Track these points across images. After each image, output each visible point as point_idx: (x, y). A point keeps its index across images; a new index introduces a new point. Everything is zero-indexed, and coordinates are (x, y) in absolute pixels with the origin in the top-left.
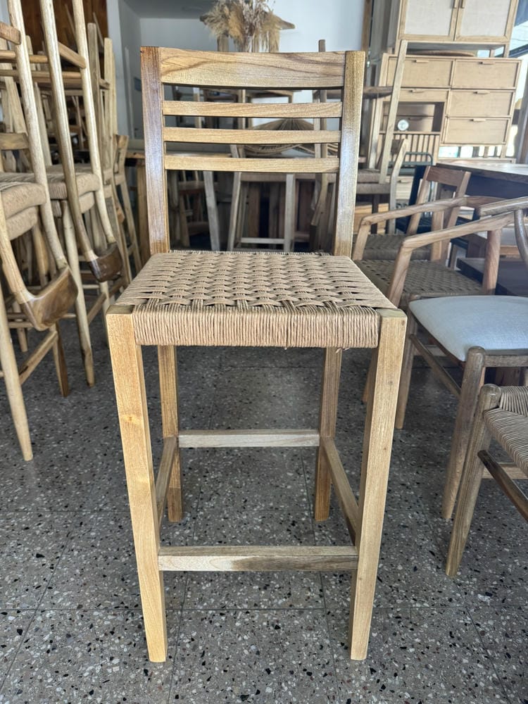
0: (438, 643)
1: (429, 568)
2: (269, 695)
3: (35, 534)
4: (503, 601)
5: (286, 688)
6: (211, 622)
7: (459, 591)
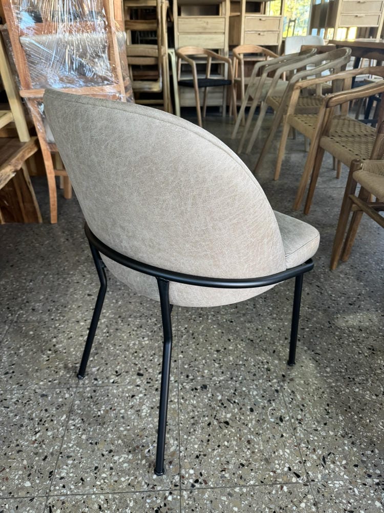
0: (322, 327)
1: (316, 293)
2: (231, 350)
3: (83, 285)
4: (359, 307)
5: (240, 347)
6: (194, 320)
7: (334, 303)
